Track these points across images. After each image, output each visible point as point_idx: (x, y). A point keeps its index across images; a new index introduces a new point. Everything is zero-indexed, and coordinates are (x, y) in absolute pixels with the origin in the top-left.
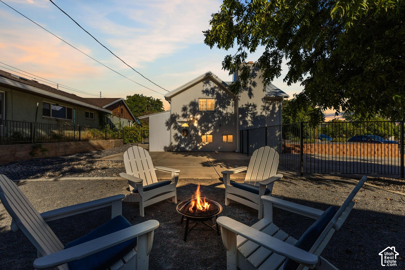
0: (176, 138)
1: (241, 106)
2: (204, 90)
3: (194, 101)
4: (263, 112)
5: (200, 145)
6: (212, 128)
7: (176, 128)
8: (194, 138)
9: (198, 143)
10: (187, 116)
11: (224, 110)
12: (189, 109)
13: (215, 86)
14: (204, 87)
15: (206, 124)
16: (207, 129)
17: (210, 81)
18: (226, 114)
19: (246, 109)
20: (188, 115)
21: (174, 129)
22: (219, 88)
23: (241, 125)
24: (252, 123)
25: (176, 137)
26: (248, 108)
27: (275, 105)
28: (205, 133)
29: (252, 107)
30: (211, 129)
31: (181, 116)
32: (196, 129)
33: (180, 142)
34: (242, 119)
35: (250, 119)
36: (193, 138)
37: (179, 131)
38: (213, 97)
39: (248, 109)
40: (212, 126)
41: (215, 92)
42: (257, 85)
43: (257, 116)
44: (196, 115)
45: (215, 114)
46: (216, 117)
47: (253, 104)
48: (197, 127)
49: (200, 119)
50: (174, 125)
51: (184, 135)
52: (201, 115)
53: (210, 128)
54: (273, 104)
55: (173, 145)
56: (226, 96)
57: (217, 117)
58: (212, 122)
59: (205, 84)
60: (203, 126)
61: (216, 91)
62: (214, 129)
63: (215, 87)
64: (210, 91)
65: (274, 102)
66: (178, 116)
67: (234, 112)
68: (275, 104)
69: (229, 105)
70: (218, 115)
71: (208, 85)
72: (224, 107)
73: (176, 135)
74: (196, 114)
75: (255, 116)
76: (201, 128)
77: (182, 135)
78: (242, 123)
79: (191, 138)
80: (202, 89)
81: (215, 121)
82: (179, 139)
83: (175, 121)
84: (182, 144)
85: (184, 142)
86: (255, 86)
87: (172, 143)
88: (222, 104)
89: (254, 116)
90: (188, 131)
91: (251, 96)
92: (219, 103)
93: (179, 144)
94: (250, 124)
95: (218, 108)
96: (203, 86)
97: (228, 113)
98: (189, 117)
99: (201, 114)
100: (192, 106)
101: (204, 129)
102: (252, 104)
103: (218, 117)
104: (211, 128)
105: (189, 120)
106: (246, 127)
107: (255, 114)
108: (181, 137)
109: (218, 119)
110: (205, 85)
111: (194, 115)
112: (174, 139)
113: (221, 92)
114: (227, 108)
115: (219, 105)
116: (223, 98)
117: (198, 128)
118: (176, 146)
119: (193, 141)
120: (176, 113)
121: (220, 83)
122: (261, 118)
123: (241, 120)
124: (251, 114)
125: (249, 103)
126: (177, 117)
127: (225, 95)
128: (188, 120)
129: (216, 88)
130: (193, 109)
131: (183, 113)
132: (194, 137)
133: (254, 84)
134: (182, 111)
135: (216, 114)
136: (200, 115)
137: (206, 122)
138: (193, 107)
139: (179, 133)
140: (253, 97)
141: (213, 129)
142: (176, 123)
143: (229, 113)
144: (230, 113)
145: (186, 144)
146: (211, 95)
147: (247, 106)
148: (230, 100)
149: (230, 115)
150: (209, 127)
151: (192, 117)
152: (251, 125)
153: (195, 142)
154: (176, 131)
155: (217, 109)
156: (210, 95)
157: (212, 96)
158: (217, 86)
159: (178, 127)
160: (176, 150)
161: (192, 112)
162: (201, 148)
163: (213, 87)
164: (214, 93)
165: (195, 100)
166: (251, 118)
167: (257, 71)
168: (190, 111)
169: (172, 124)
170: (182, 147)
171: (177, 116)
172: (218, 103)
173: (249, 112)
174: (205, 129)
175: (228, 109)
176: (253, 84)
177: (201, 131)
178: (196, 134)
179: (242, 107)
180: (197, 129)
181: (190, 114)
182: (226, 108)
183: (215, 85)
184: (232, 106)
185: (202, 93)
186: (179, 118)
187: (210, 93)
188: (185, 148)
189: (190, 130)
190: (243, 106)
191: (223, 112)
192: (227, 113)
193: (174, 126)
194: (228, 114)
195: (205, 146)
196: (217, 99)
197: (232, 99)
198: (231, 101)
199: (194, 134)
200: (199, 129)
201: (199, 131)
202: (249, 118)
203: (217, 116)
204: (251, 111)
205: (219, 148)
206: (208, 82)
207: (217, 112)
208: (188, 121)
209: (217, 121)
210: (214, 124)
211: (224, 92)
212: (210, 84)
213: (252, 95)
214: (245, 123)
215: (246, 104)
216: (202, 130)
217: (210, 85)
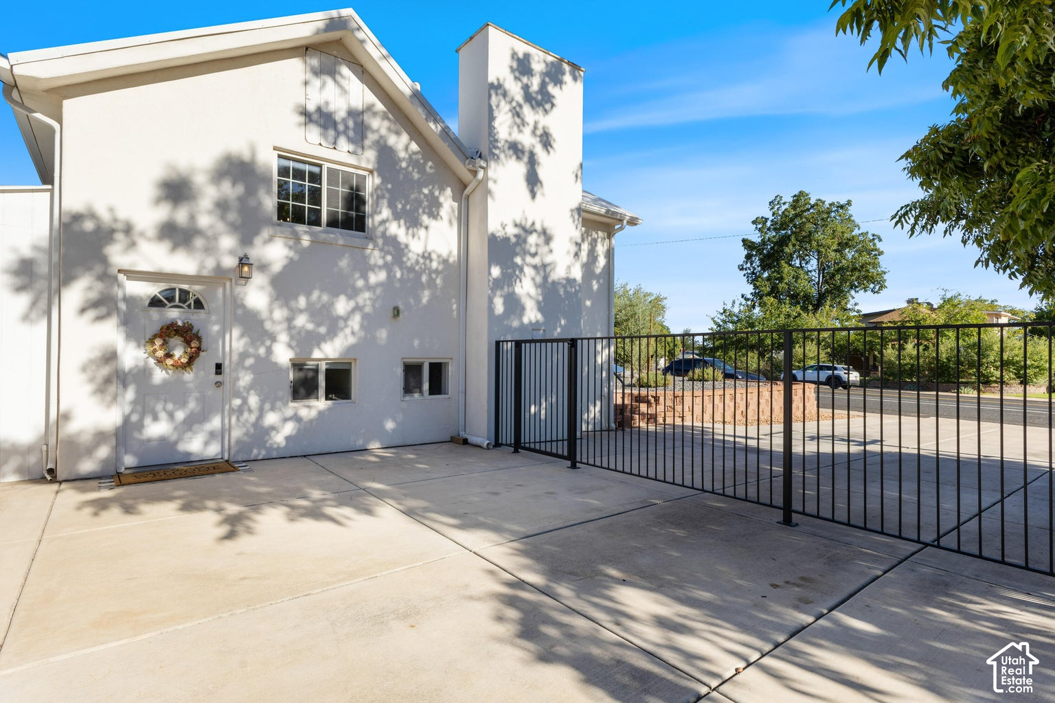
0: (108, 381)
1: (500, 228)
2: (311, 107)
3: (246, 156)
4: (574, 265)
5: (285, 420)
6: (356, 322)
7: (103, 310)
8: (245, 379)
9: (267, 406)
10: (199, 242)
11: (413, 236)
12: (209, 195)
13: (373, 105)
14: (309, 88)
15: (320, 297)
16: (323, 330)
17: (345, 70)
18: (423, 257)
19: (517, 244)
20: (207, 238)
21: (91, 314)
22: (388, 118)
23: (499, 316)
24: (541, 308)
25: (105, 371)
26: (525, 241)
27: (596, 245)
28: (311, 352)
29: (539, 236)
30: (348, 331)
31: (151, 232)
32: (261, 322)
33: (134, 403)
34: (502, 288)
35: (533, 291)
36: (238, 379)
37: (129, 336)
38: (359, 160)
39: (523, 245)
40: (353, 311)
41: (371, 138)
42: (555, 145)
43: (554, 282)
44: (258, 241)
45: (368, 251)
46: (375, 265)
47: (542, 226)
48: (264, 315)
49: (285, 267)
50: (90, 288)
51: (169, 362)
52: (290, 248)
53: (341, 324)
54: (590, 238)
55: (72, 427)
56: (422, 170)
57: (380, 268)
58: (353, 293)
59: (317, 73)
60: (301, 311)
61: (374, 131)
62: (362, 327)
63: (369, 108)
64: (344, 120)
65: (594, 233)
66: (128, 229)
67: (455, 252)
68: (595, 241)
69: (434, 216)
70: (383, 258)
71: (329, 81)
72: (413, 223)
73: (110, 357)
74: (257, 232)
75: (547, 281)
76: (290, 320)
77: (152, 361)
78: (505, 303)
79: (219, 378)
80: (302, 101)
81: (369, 287)
82: (125, 386)
83: (104, 260)
84: (156, 418)
85: (170, 406)
86: (549, 148)
87: (64, 417)
88: (404, 206)
89: (545, 278)
90: (199, 339)
91: (535, 189)
92: (387, 195)
93: (126, 420)
94: (532, 315)
95: (383, 222)
96: (306, 83)
97: (430, 254)
98: (210, 250)
99: (291, 243)
100: (234, 184)
101: (310, 326)
102: (538, 227)
103: (386, 266)
104: (350, 323)
105: (210, 263)
106: (515, 324)
107: (548, 269)
108: (142, 375)
109: (382, 276)
110: (316, 82)
111: (247, 239)
112: (89, 388)
113: (401, 143)
114: (426, 228)
115: (391, 205)
116: (408, 175)
117: (274, 322)
118: (101, 437)
119: (237, 394)
120: (111, 210)
121: (402, 94)
122: (569, 289)
123: (498, 293)
124: (535, 267)
125: (526, 219)
126: (120, 236)
127: (417, 161)
128: (202, 266)
129: (375, 114)
130: (241, 199)
131: (162, 213)
132: (241, 374)
133: (545, 138)
134: (158, 201)
135: (377, 253)
136: (286, 245)
137: (322, 290)
138: (240, 189)
139: (132, 345)
140: (543, 195)
141: (356, 327)
142: (107, 277)
143: (434, 256)
144: (439, 256)
145: (180, 415)
146: (351, 148)
147: (522, 233)
148: (442, 189)
149: (439, 263)
150: (339, 318)
151: (232, 252)
152: (536, 317)
153: (253, 400)
154: (110, 333)
155: (381, 229)
156: (344, 144)
157: (354, 153)
158: (380, 106)
159: (123, 306)
160: (105, 462)
161: (232, 216)
162: (288, 438)
163: (360, 107)
164: (363, 137)
165: (253, 154)
166: (537, 286)
167: (556, 85)
168: (222, 206)
169: (66, 279)
170: (149, 440)
171: (113, 231)
172: (383, 197)
173: (529, 259)
174: (318, 325)
175: (431, 230)
176: (541, 136)
177: (292, 338)
178: (257, 357)
179: (503, 234)
180: (268, 326)
181: (221, 226)
182: (421, 225)
183: (371, 98)
184: (450, 222)
185: (300, 125)
186: (132, 245)
187: (345, 133)
188: (176, 443)
189: (216, 328)
190: (504, 228)
191: (407, 246)
192: (427, 256)
193: (93, 295)
194: (431, 260)
195: (311, 421)
196: (379, 175)
197: (449, 191)
198: (446, 199)
199: (244, 355)
200: (278, 328)
201: (273, 339)
202: (526, 288)
203: (380, 262)
204: (534, 255)
205: (390, 425)
206: (328, 71)
207: (380, 241)
208: (205, 273)
209: (379, 291)
210: (365, 300)
211: (414, 147)
212: (344, 83)
213: (539, 185)
214: (514, 304)
215: (518, 222)
216: (294, 332)
217: (344, 91)
